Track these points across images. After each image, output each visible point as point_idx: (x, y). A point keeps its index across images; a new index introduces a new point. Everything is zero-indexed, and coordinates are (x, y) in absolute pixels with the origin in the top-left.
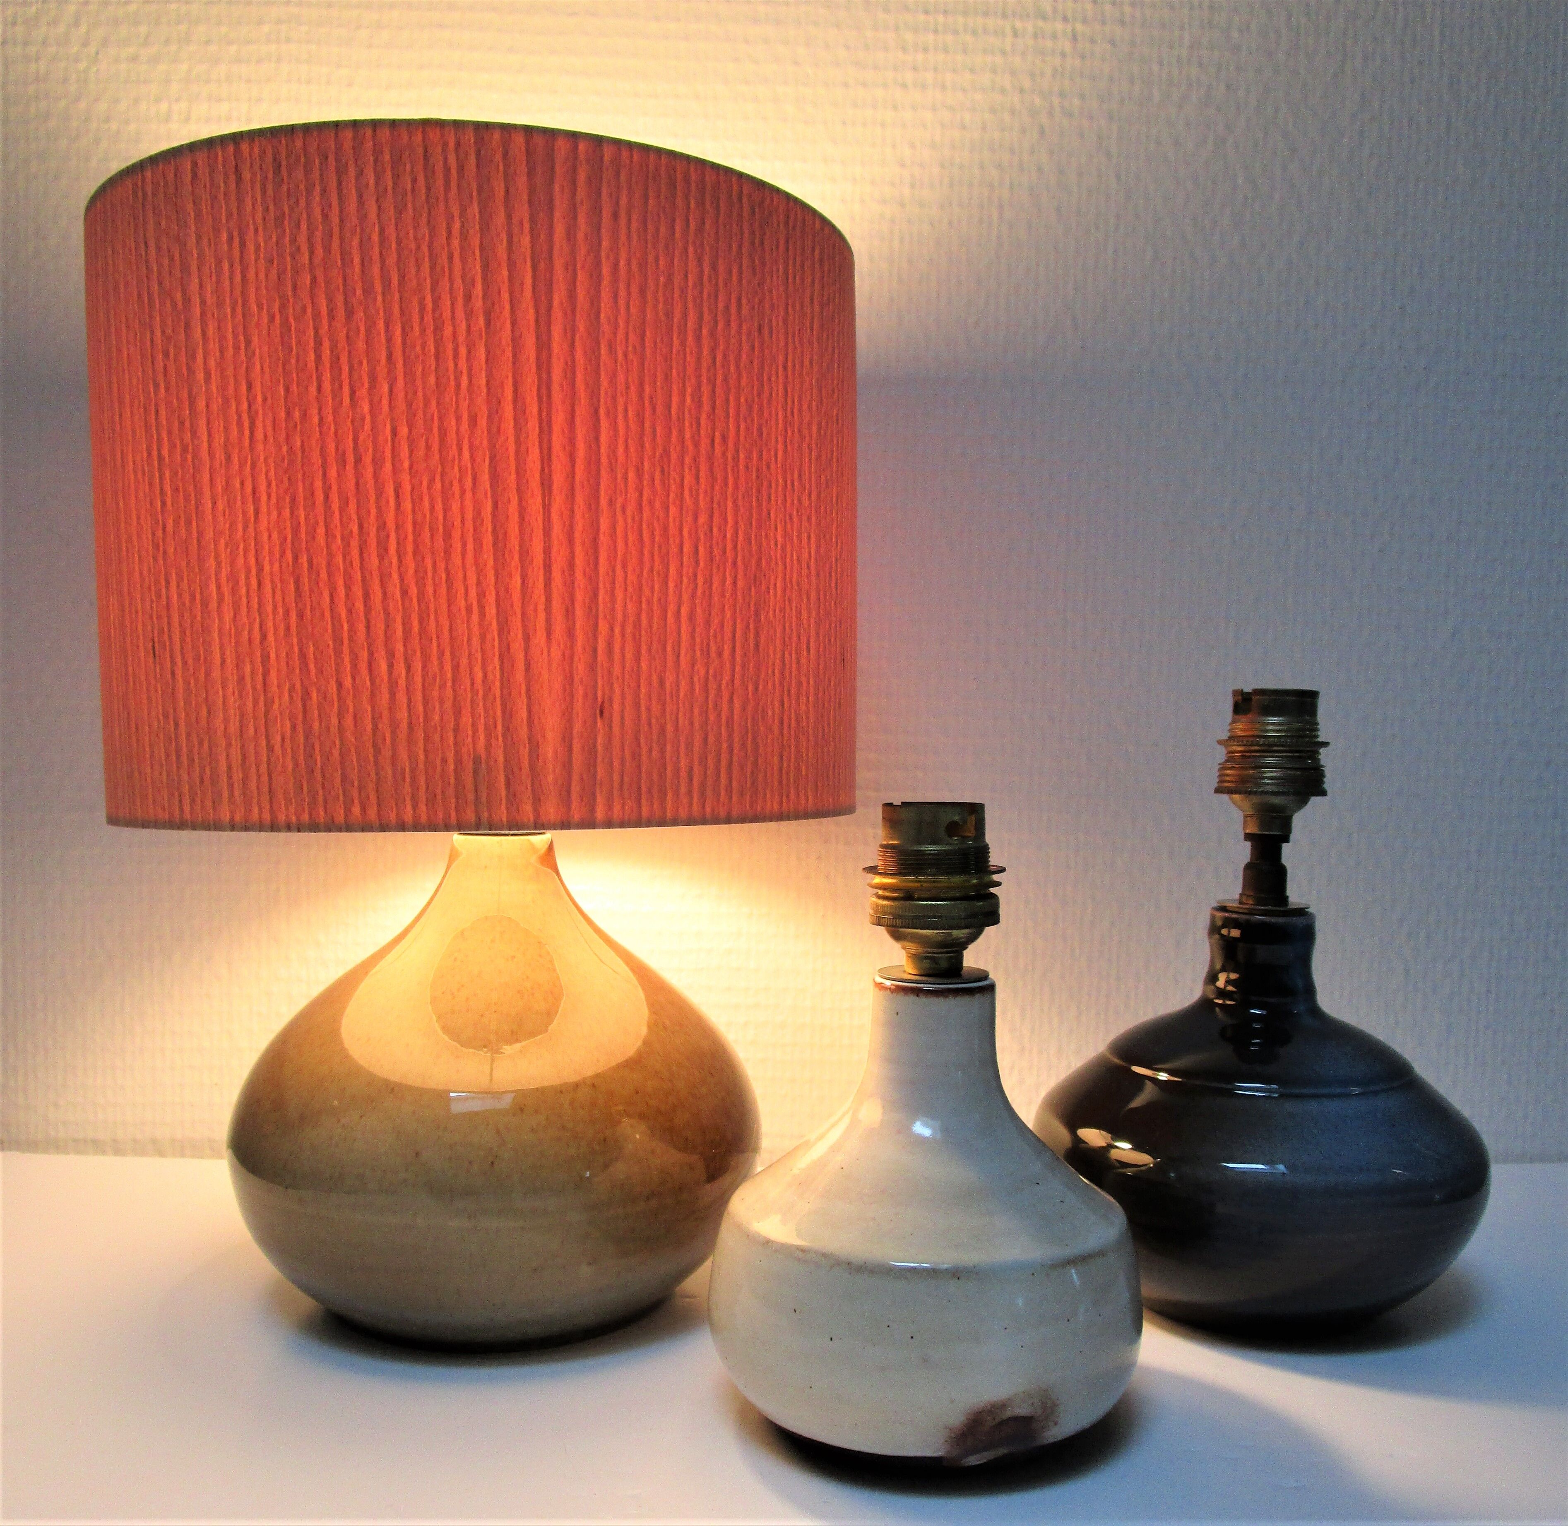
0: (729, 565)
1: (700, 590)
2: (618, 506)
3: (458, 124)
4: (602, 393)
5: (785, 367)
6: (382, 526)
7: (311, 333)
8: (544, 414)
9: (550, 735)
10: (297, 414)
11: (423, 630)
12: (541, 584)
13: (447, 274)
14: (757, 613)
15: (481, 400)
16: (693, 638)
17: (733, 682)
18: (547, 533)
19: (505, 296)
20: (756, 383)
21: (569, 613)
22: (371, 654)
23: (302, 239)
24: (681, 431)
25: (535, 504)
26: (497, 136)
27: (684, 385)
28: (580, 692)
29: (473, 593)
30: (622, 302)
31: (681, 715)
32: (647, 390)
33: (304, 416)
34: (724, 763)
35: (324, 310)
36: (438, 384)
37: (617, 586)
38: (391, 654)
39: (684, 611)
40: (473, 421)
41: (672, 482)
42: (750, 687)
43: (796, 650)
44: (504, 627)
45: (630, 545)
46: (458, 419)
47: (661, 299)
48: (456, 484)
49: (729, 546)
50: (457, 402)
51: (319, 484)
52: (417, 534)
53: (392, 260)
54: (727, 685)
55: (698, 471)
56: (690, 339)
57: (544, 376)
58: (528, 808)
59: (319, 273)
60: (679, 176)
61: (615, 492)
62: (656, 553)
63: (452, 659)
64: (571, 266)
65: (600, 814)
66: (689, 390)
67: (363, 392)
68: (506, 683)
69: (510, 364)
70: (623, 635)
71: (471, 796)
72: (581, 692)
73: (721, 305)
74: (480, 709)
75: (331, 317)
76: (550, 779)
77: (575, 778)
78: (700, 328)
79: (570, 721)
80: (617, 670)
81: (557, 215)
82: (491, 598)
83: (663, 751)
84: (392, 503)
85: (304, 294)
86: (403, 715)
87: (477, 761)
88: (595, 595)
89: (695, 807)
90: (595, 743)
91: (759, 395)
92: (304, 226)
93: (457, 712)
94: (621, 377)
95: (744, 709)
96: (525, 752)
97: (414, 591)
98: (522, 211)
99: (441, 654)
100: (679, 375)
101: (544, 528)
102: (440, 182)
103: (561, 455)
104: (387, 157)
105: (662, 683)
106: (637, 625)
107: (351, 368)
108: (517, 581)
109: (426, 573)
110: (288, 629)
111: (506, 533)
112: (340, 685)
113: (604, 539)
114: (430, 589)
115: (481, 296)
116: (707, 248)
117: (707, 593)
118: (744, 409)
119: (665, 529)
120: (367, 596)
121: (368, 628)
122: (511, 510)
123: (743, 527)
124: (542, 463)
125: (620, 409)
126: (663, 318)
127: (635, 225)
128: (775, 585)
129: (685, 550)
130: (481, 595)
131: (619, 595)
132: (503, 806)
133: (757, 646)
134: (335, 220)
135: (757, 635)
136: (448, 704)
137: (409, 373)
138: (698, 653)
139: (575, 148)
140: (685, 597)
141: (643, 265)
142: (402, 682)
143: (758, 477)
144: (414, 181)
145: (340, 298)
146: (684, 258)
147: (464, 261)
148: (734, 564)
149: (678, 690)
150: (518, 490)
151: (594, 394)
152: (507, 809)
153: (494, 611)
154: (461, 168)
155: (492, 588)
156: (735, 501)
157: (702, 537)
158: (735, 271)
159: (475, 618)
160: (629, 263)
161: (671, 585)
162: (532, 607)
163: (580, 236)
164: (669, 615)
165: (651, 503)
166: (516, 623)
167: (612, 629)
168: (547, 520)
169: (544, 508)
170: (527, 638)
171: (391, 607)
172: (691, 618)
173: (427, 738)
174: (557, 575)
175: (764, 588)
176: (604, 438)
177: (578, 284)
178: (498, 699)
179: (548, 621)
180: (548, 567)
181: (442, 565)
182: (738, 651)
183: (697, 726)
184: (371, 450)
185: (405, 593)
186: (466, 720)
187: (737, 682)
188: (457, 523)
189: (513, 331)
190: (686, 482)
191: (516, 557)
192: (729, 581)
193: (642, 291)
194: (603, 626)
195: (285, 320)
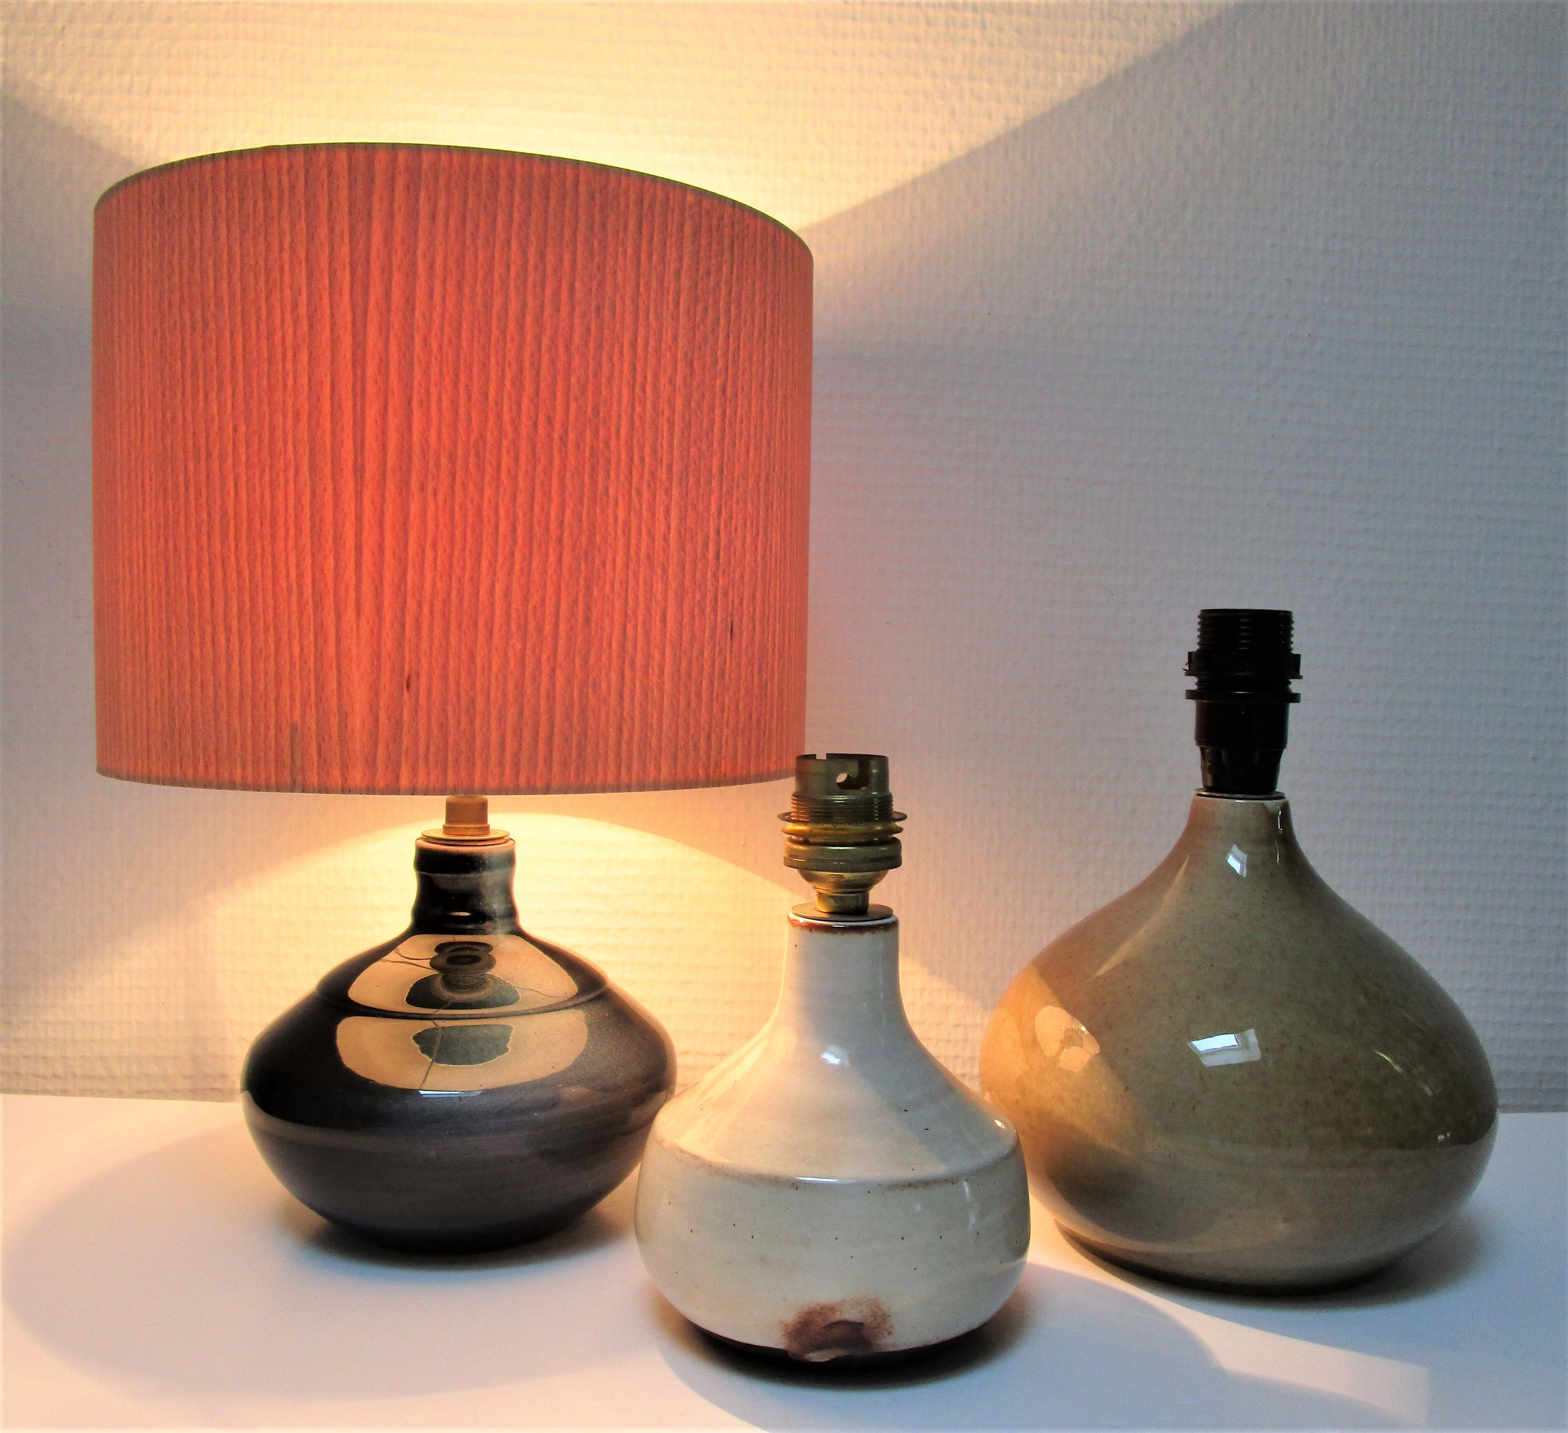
0: (552, 543)
1: (517, 567)
2: (430, 490)
3: (290, 148)
4: (416, 385)
5: (633, 345)
6: (224, 514)
7: (179, 344)
8: (358, 408)
9: (358, 706)
10: (168, 415)
11: (253, 608)
12: (352, 567)
13: (278, 285)
14: (588, 588)
15: (303, 398)
16: (508, 614)
17: (555, 656)
18: (359, 519)
19: (326, 300)
20: (591, 362)
21: (378, 591)
22: (214, 628)
23: (175, 261)
24: (499, 417)
25: (349, 491)
26: (323, 155)
27: (503, 371)
28: (386, 667)
29: (293, 575)
30: (437, 298)
31: (493, 688)
32: (463, 378)
33: (174, 416)
34: (543, 735)
35: (188, 323)
36: (269, 385)
37: (426, 565)
38: (228, 629)
39: (499, 588)
40: (297, 415)
41: (487, 465)
42: (578, 661)
43: (644, 622)
44: (318, 604)
45: (441, 526)
46: (285, 416)
47: (479, 291)
48: (281, 474)
49: (553, 525)
50: (284, 402)
51: (181, 477)
52: (250, 521)
53: (236, 276)
54: (549, 659)
55: (517, 453)
56: (512, 327)
57: (359, 372)
58: (336, 773)
59: (186, 292)
60: (503, 172)
61: (426, 477)
62: (469, 534)
63: (275, 635)
64: (387, 269)
65: (404, 782)
66: (509, 375)
67: (213, 396)
68: (319, 657)
69: (329, 364)
70: (432, 612)
71: (288, 761)
72: (388, 666)
73: (548, 292)
74: (297, 681)
75: (193, 329)
76: (358, 746)
77: (381, 746)
78: (524, 316)
79: (377, 694)
80: (424, 645)
81: (376, 223)
82: (308, 580)
83: (471, 723)
84: (232, 493)
85: (175, 310)
86: (236, 684)
87: (294, 728)
88: (404, 574)
89: (507, 777)
90: (401, 715)
91: (596, 375)
92: (177, 249)
93: (279, 683)
94: (435, 368)
95: (569, 680)
96: (334, 720)
97: (246, 574)
98: (343, 223)
99: (267, 630)
100: (497, 363)
101: (356, 512)
102: (275, 202)
103: (374, 444)
104: (235, 183)
105: (472, 657)
106: (446, 602)
107: (205, 373)
108: (330, 563)
109: (256, 556)
110: (160, 605)
111: (321, 520)
112: (192, 656)
113: (414, 522)
114: (259, 570)
115: (305, 302)
116: (533, 238)
117: (526, 571)
118: (575, 390)
119: (480, 509)
120: (212, 577)
121: (212, 606)
122: (326, 498)
123: (571, 506)
124: (356, 453)
125: (434, 399)
126: (480, 308)
127: (452, 224)
128: (614, 559)
129: (501, 530)
130: (300, 576)
131: (429, 576)
132: (315, 771)
133: (587, 620)
134: (197, 243)
135: (588, 608)
136: (272, 675)
137: (247, 377)
138: (514, 628)
139: (394, 160)
140: (500, 574)
141: (460, 262)
142: (236, 655)
143: (592, 455)
144: (255, 203)
145: (198, 313)
146: (506, 249)
147: (292, 270)
148: (560, 540)
149: (490, 666)
150: (334, 479)
151: (407, 386)
152: (318, 774)
153: (310, 591)
154: (293, 188)
155: (310, 571)
156: (562, 480)
157: (521, 516)
158: (567, 257)
159: (294, 597)
160: (445, 259)
161: (485, 564)
162: (343, 587)
163: (397, 239)
164: (482, 592)
165: (464, 485)
166: (329, 601)
167: (420, 606)
168: (359, 506)
169: (356, 493)
170: (339, 616)
171: (229, 587)
172: (507, 594)
173: (254, 707)
174: (367, 558)
175: (597, 562)
176: (416, 428)
177: (393, 283)
178: (312, 674)
179: (358, 600)
180: (359, 548)
181: (268, 549)
182: (563, 627)
183: (511, 698)
184: (218, 447)
185: (239, 574)
186: (286, 690)
187: (561, 656)
188: (282, 510)
189: (332, 331)
190: (503, 464)
191: (331, 542)
192: (552, 558)
193: (459, 285)
194: (411, 603)
195: (163, 334)
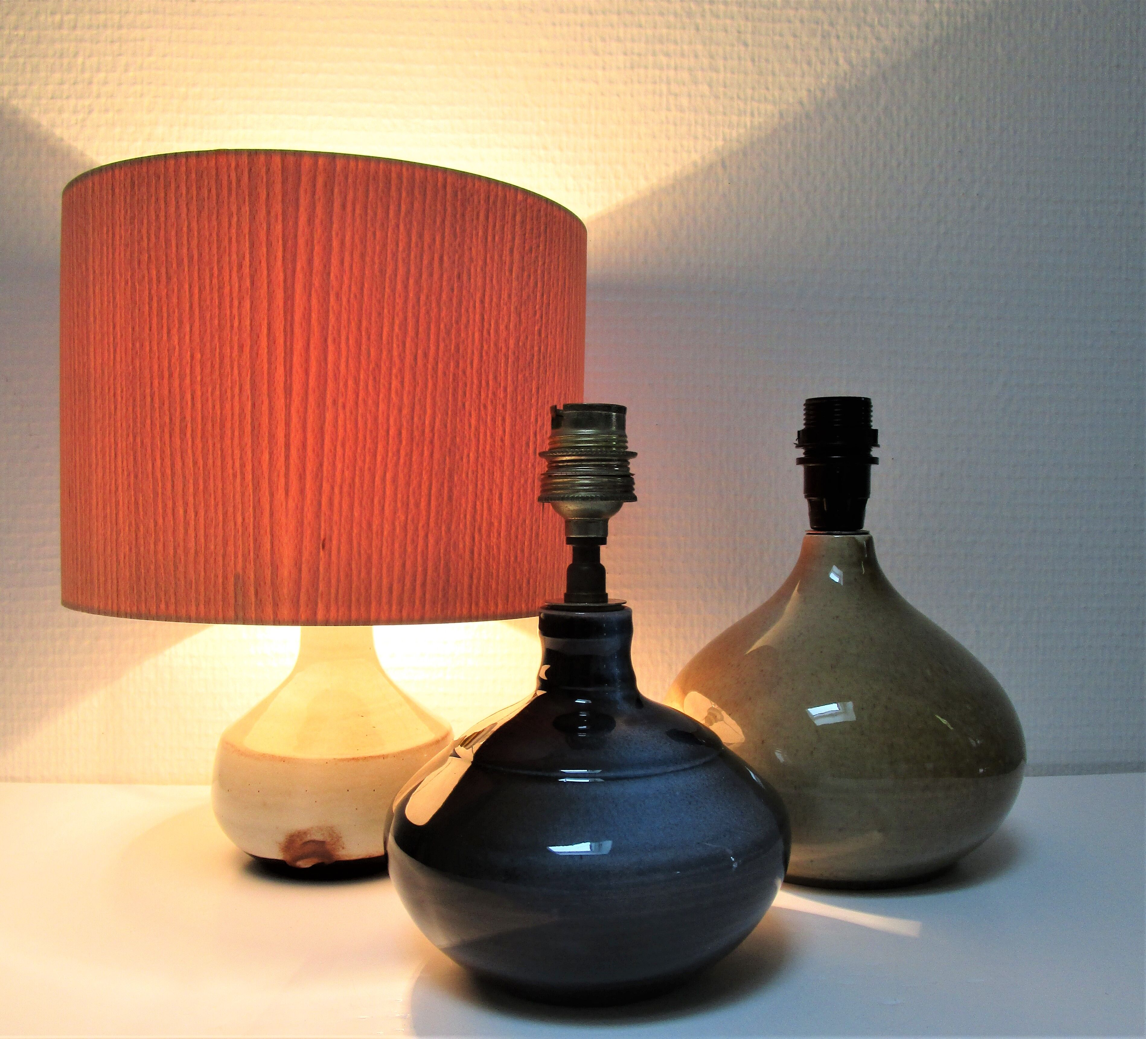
0: (427, 442)
1: (402, 461)
2: (340, 404)
3: (238, 152)
4: (330, 327)
5: (482, 302)
6: (183, 419)
7: (147, 293)
8: (288, 343)
9: (286, 561)
10: (138, 345)
11: (206, 488)
12: (282, 459)
13: (227, 251)
14: (451, 476)
15: (246, 335)
16: (396, 495)
17: (428, 525)
18: (288, 424)
19: (264, 264)
20: (454, 313)
21: (302, 477)
22: (174, 503)
23: (144, 231)
24: (390, 351)
25: (280, 403)
26: (262, 158)
27: (393, 319)
28: (308, 532)
29: (237, 464)
30: (347, 264)
31: (384, 548)
32: (364, 324)
33: (142, 345)
34: (418, 582)
35: (154, 277)
36: (219, 324)
37: (337, 458)
38: (186, 504)
39: (389, 476)
40: (241, 347)
41: (381, 387)
42: (443, 528)
43: (488, 500)
44: (257, 487)
45: (348, 430)
46: (232, 348)
47: (377, 261)
48: (229, 391)
49: (427, 430)
50: (231, 337)
51: (148, 391)
52: (204, 425)
53: (195, 242)
54: (423, 526)
55: (403, 378)
56: (399, 286)
57: (289, 318)
58: (269, 610)
59: (153, 254)
60: (394, 175)
61: (338, 394)
62: (368, 436)
63: (223, 509)
64: (310, 243)
65: (320, 616)
66: (397, 322)
67: (175, 331)
68: (257, 526)
69: (266, 311)
70: (341, 493)
71: (232, 601)
72: (309, 532)
73: (425, 262)
74: (240, 542)
75: (159, 281)
76: (285, 591)
77: (303, 590)
78: (408, 279)
79: (300, 552)
80: (336, 517)
81: (302, 209)
82: (249, 467)
83: (369, 573)
84: (190, 403)
85: (144, 266)
86: (192, 544)
87: (237, 577)
88: (321, 465)
89: (394, 612)
90: (318, 569)
91: (457, 323)
92: (145, 221)
93: (225, 544)
94: (344, 316)
95: (437, 542)
96: (268, 572)
97: (201, 463)
98: (278, 208)
99: (216, 505)
100: (389, 312)
101: (286, 420)
102: (225, 192)
103: (299, 370)
104: (193, 176)
105: (370, 525)
106: (352, 486)
107: (169, 316)
108: (266, 456)
109: (208, 450)
110: (129, 485)
111: (260, 424)
112: (156, 524)
113: (328, 427)
114: (210, 461)
115: (248, 265)
116: (415, 224)
117: (408, 463)
118: (442, 334)
119: (376, 419)
120: (173, 465)
121: (173, 486)
122: (263, 409)
123: (440, 416)
124: (286, 376)
125: (343, 338)
126: (378, 274)
127: (358, 212)
128: (468, 456)
129: (391, 433)
130: (243, 466)
131: (339, 466)
132: (253, 609)
133: (450, 498)
134: (162, 219)
135: (450, 490)
136: (220, 538)
137: (202, 317)
138: (399, 505)
139: (316, 163)
140: (390, 466)
141: (363, 240)
142: (192, 523)
143: (454, 380)
144: (210, 191)
145: (163, 270)
146: (396, 231)
147: (238, 242)
148: (432, 442)
149: (382, 532)
150: (269, 396)
151: (324, 328)
152: (256, 610)
153: (250, 477)
154: (239, 181)
155: (250, 461)
156: (434, 398)
157: (405, 424)
158: (438, 237)
159: (238, 480)
160: (353, 237)
161: (379, 458)
162: (276, 474)
163: (317, 221)
164: (377, 479)
165: (365, 402)
166: (265, 484)
167: (333, 488)
168: (288, 414)
169: (286, 406)
170: (272, 495)
171: (187, 472)
172: (394, 480)
173: (206, 561)
174: (294, 453)
175: (457, 457)
176: (330, 358)
177: (315, 253)
178: (251, 537)
179: (287, 484)
180: (287, 446)
181: (218, 446)
182: (433, 503)
183: (397, 555)
184: (178, 369)
185: (195, 463)
186: (231, 549)
187: (432, 524)
188: (229, 417)
189: (268, 287)
190: (393, 386)
191: (266, 439)
192: (426, 453)
193: (363, 256)
194: (326, 486)
195: (133, 284)
